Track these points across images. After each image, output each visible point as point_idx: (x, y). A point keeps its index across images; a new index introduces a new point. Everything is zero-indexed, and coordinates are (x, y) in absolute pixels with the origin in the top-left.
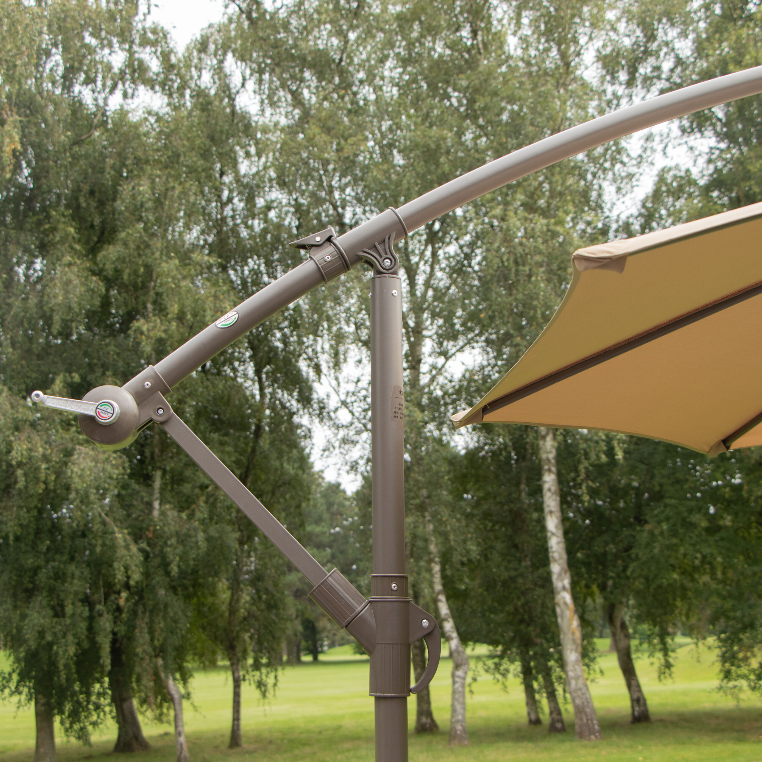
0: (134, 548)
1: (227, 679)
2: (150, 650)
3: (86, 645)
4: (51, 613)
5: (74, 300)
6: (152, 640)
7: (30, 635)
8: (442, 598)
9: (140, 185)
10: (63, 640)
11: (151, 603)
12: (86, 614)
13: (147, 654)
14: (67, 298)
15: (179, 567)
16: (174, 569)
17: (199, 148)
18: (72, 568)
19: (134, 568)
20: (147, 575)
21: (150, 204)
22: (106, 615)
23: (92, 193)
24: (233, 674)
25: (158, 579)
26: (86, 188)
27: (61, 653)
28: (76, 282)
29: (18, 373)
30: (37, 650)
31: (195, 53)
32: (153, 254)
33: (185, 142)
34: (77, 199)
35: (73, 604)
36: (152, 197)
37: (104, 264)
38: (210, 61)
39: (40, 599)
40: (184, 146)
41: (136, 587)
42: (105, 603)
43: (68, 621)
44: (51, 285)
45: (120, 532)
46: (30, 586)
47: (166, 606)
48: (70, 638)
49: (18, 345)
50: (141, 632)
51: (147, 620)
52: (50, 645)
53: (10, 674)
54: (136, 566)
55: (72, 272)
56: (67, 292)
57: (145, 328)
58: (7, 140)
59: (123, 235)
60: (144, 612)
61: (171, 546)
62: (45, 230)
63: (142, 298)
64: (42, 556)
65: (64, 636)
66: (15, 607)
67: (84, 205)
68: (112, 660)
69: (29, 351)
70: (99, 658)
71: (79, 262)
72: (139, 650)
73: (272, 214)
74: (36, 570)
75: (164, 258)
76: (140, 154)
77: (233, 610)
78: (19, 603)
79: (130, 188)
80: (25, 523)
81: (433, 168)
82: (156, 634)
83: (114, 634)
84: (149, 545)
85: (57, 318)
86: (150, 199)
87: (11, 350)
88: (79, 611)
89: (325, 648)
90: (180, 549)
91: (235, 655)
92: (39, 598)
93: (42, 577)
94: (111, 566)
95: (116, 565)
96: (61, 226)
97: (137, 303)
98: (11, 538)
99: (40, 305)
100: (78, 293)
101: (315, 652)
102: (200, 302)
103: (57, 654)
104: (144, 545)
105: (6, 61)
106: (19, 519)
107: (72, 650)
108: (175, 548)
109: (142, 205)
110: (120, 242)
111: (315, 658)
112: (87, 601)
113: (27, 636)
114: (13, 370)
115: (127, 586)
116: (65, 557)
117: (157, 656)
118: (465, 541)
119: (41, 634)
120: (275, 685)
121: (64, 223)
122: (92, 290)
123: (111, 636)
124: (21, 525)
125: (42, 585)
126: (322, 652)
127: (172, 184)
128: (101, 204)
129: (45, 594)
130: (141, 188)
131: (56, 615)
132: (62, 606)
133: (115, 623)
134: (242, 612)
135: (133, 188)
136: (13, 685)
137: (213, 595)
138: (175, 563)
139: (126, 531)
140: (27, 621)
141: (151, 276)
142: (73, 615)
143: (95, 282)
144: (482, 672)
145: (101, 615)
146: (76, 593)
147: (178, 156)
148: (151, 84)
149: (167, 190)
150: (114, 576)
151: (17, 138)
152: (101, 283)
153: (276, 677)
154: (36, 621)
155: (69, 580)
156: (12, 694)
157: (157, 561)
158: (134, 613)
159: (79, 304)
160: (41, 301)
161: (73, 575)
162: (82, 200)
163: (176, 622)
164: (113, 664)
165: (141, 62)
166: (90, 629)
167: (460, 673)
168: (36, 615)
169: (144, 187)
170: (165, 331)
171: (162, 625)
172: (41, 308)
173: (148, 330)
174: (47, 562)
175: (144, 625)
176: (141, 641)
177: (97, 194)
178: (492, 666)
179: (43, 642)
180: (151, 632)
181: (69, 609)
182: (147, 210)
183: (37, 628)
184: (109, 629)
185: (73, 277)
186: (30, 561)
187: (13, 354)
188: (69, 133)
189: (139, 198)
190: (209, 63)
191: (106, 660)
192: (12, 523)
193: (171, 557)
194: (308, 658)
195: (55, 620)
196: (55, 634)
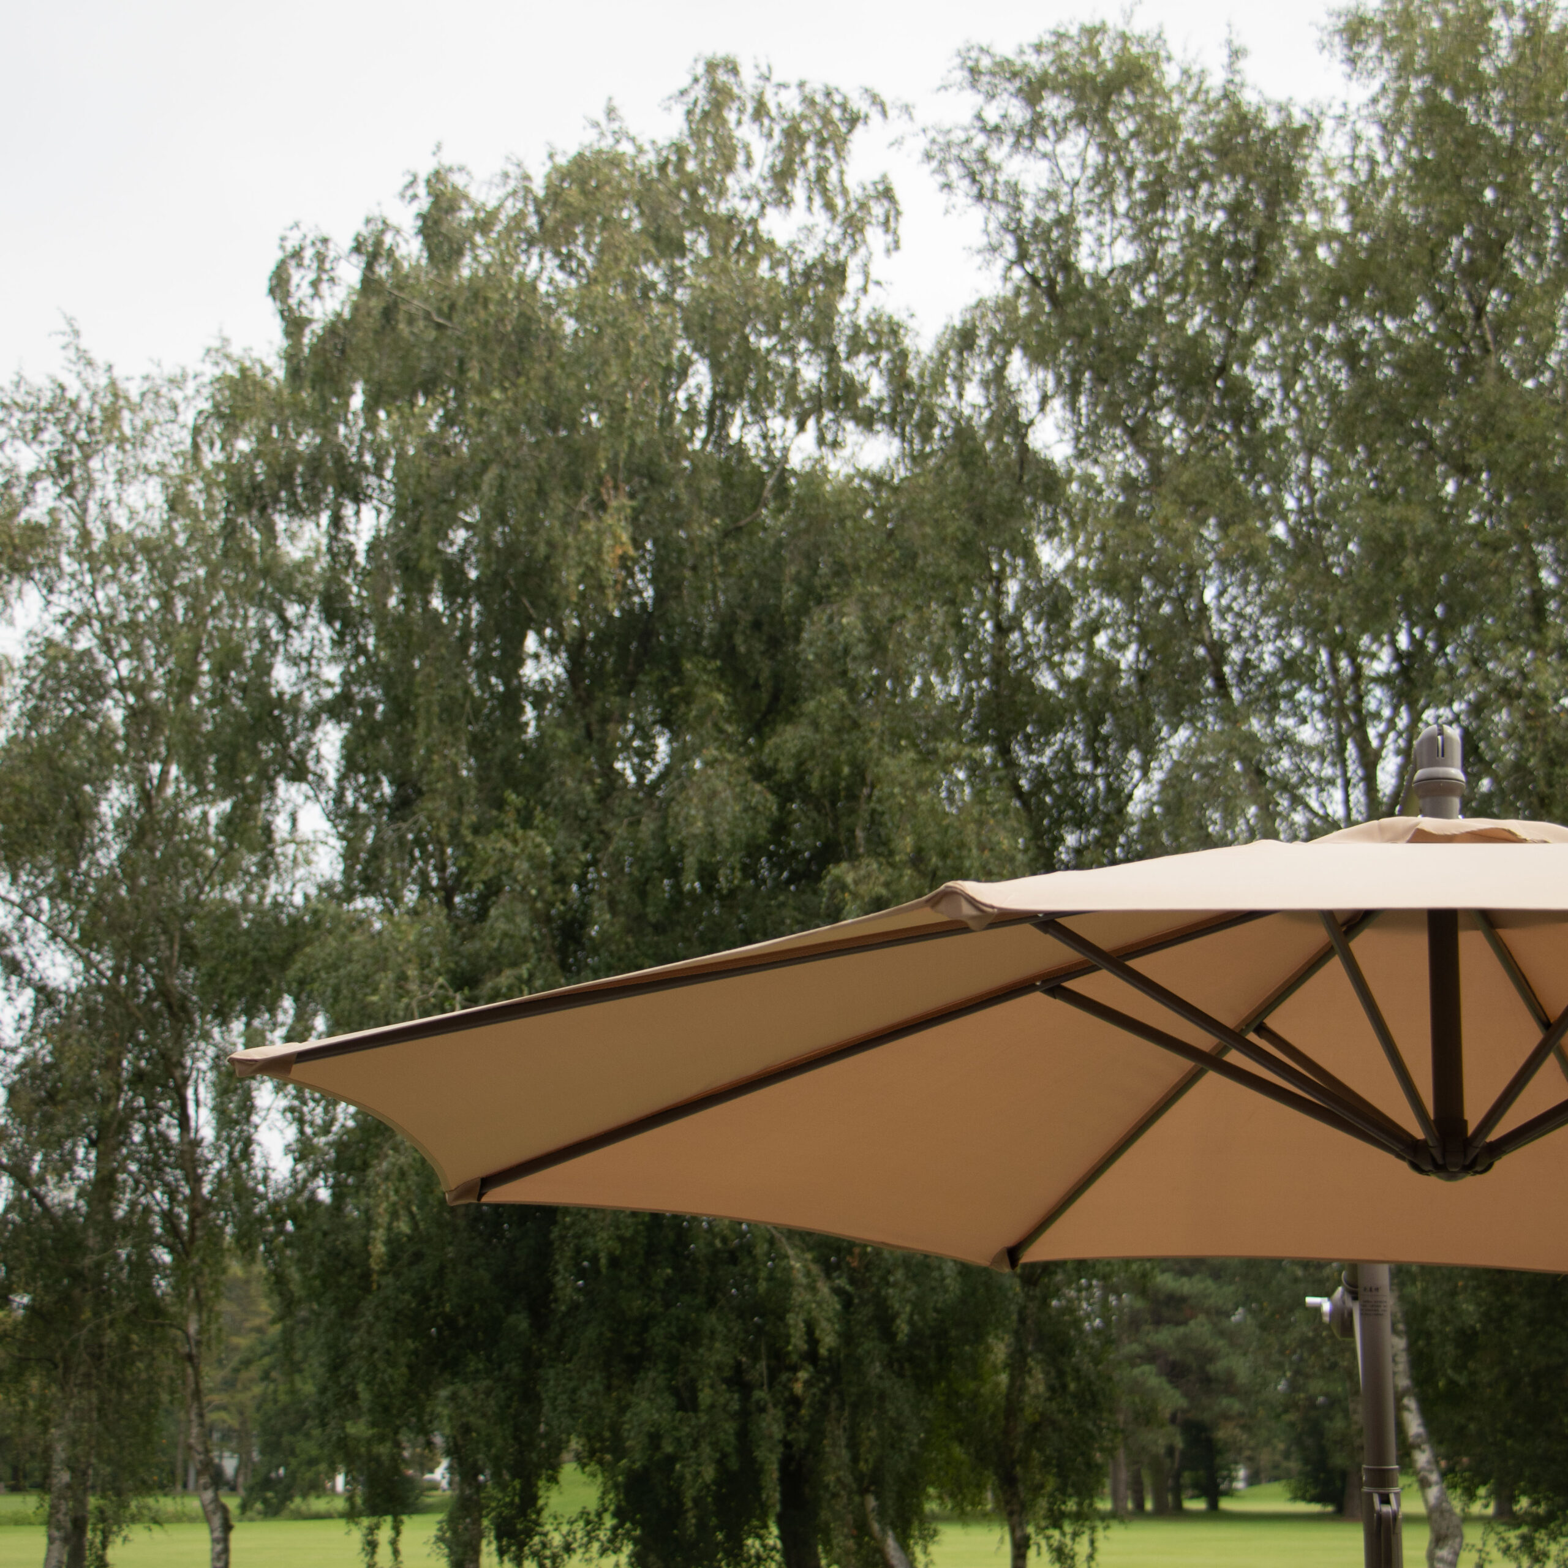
0: (824, 1289)
1: (1002, 1540)
2: (849, 1479)
3: (734, 1464)
4: (672, 1401)
5: (722, 826)
6: (855, 1459)
7: (634, 1441)
8: (1411, 1403)
9: (843, 615)
10: (693, 1454)
11: (854, 1390)
12: (735, 1406)
13: (844, 1486)
14: (711, 824)
15: (911, 1322)
16: (903, 1329)
17: (955, 538)
18: (711, 1320)
19: (824, 1324)
20: (847, 1338)
21: (860, 649)
22: (771, 1410)
23: (757, 625)
24: (1013, 1531)
25: (868, 1345)
26: (745, 618)
27: (689, 1477)
28: (726, 794)
29: (620, 959)
30: (645, 1468)
31: (952, 353)
32: (865, 741)
33: (928, 530)
34: (730, 637)
35: (712, 1386)
36: (864, 635)
37: (777, 761)
38: (980, 366)
39: (653, 1376)
40: (924, 536)
41: (829, 1359)
42: (771, 1386)
43: (704, 1418)
44: (680, 798)
45: (798, 1258)
46: (637, 1350)
47: (882, 1397)
48: (706, 1449)
49: (621, 907)
50: (834, 1445)
51: (845, 1422)
52: (671, 1460)
53: (599, 1515)
54: (829, 1320)
55: (718, 776)
56: (709, 813)
57: (849, 879)
58: (608, 542)
59: (810, 706)
60: (841, 1408)
61: (894, 1285)
62: (672, 696)
63: (846, 821)
64: (658, 1297)
65: (695, 1445)
66: (609, 1388)
67: (742, 649)
68: (783, 1494)
69: (641, 918)
70: (759, 1489)
71: (730, 757)
72: (830, 1478)
73: (1101, 640)
74: (646, 1322)
75: (887, 748)
76: (845, 554)
77: (1012, 1409)
78: (615, 1382)
79: (825, 618)
80: (628, 1234)
81: (1388, 578)
82: (863, 1450)
83: (787, 1444)
84: (852, 1281)
85: (690, 861)
86: (861, 640)
87: (608, 916)
88: (722, 1400)
89: (1240, 1485)
90: (913, 1291)
91: (1015, 1494)
92: (652, 1374)
93: (657, 1334)
94: (782, 1318)
95: (791, 1318)
96: (701, 690)
97: (836, 830)
98: (603, 1261)
99: (661, 835)
100: (729, 816)
101: (1212, 1491)
102: (951, 832)
103: (682, 1477)
104: (842, 1282)
105: (609, 402)
106: (618, 1228)
107: (709, 1473)
108: (904, 1289)
109: (846, 651)
110: (804, 720)
111: (1213, 1506)
112: (738, 1381)
113: (628, 1444)
114: (611, 954)
115: (812, 1356)
116: (700, 1300)
117: (863, 1492)
118: (1453, 1293)
119: (655, 1439)
120: (1091, 1557)
121: (706, 683)
122: (755, 809)
123: (780, 1449)
124: (621, 1239)
125: (657, 1349)
126: (1230, 1493)
127: (899, 612)
128: (774, 644)
129: (661, 1366)
130: (844, 621)
131: (681, 1406)
132: (694, 1391)
133: (788, 1425)
134: (1029, 1414)
135: (830, 620)
136: (603, 1535)
137: (977, 1376)
138: (904, 1317)
139: (809, 1256)
140: (628, 1415)
141: (863, 778)
142: (712, 1406)
143: (760, 794)
144: (1495, 1554)
145: (762, 1410)
146: (719, 1368)
147: (914, 557)
148: (867, 420)
149: (892, 621)
150: (788, 1337)
151: (625, 537)
152: (770, 797)
153: (1092, 1542)
154: (645, 1416)
155: (706, 1341)
156: (603, 1552)
157: (867, 1312)
158: (822, 1407)
159: (732, 834)
160: (663, 827)
161: (713, 1332)
162: (739, 640)
163: (900, 1428)
164: (785, 1501)
165: (850, 382)
166: (743, 1434)
167: (1444, 1553)
168: (644, 1404)
169: (850, 619)
170: (887, 885)
171: (873, 1433)
172: (664, 839)
173: (856, 883)
174: (668, 1305)
175: (839, 1432)
176: (834, 1462)
177: (766, 628)
178: (1515, 1542)
179: (658, 1456)
180: (853, 1444)
181: (705, 1396)
182: (855, 659)
183: (646, 1428)
184: (778, 1436)
185: (719, 785)
186: (636, 1304)
187: (612, 924)
188: (718, 521)
189: (841, 639)
190: (978, 368)
191: (773, 1494)
192: (605, 1235)
193: (897, 1306)
194: (1198, 1505)
195: (679, 1414)
196: (678, 1440)
